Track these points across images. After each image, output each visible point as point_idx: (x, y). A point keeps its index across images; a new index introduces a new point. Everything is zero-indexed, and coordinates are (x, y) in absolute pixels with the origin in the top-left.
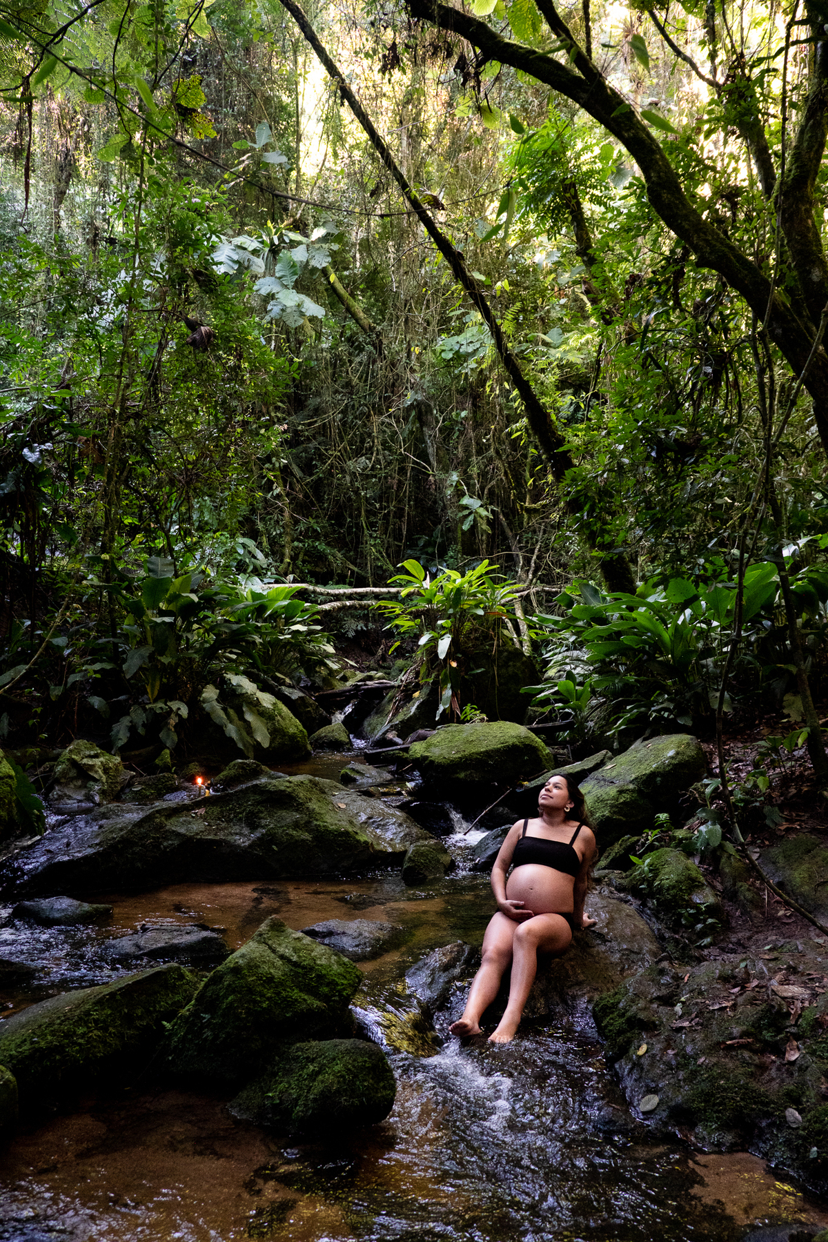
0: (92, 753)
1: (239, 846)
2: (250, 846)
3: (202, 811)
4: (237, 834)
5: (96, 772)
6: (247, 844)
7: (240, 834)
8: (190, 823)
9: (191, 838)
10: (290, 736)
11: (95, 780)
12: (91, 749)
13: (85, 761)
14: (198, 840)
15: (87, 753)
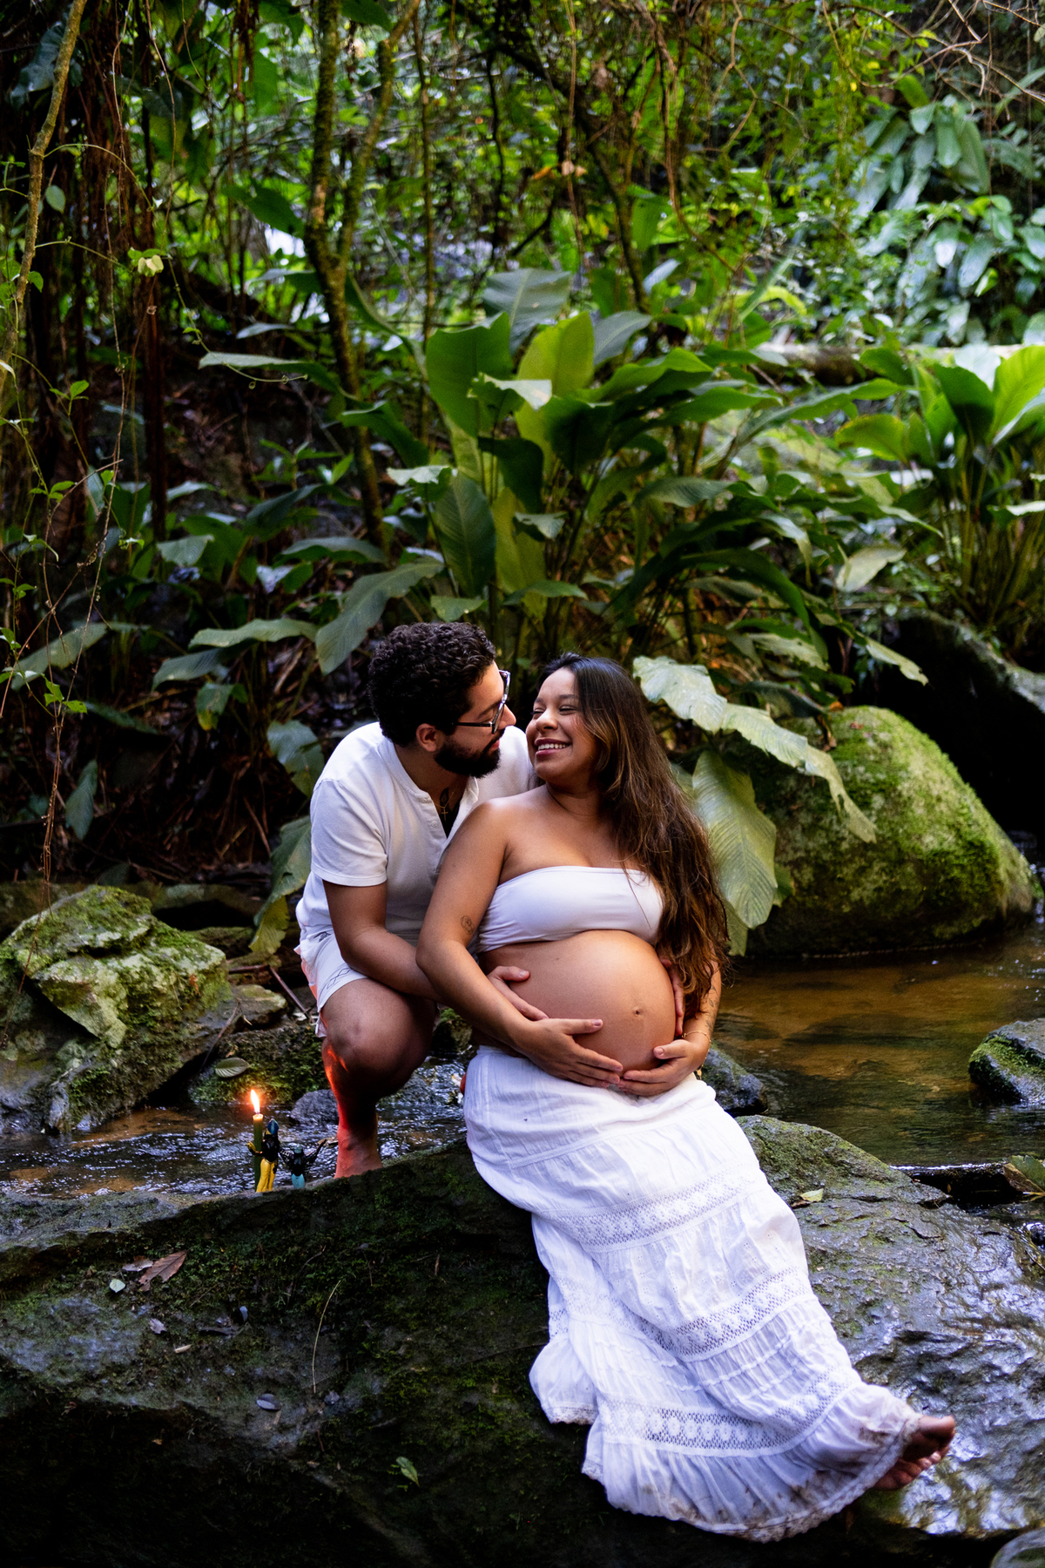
0: (103, 938)
1: (250, 1448)
2: (305, 1450)
3: (163, 1267)
4: (271, 1384)
5: (91, 1009)
6: (291, 1439)
7: (288, 1386)
8: (84, 1323)
9: (57, 1396)
10: (920, 864)
11: (85, 1037)
12: (109, 923)
13: (57, 972)
14: (83, 1408)
15: (85, 939)
